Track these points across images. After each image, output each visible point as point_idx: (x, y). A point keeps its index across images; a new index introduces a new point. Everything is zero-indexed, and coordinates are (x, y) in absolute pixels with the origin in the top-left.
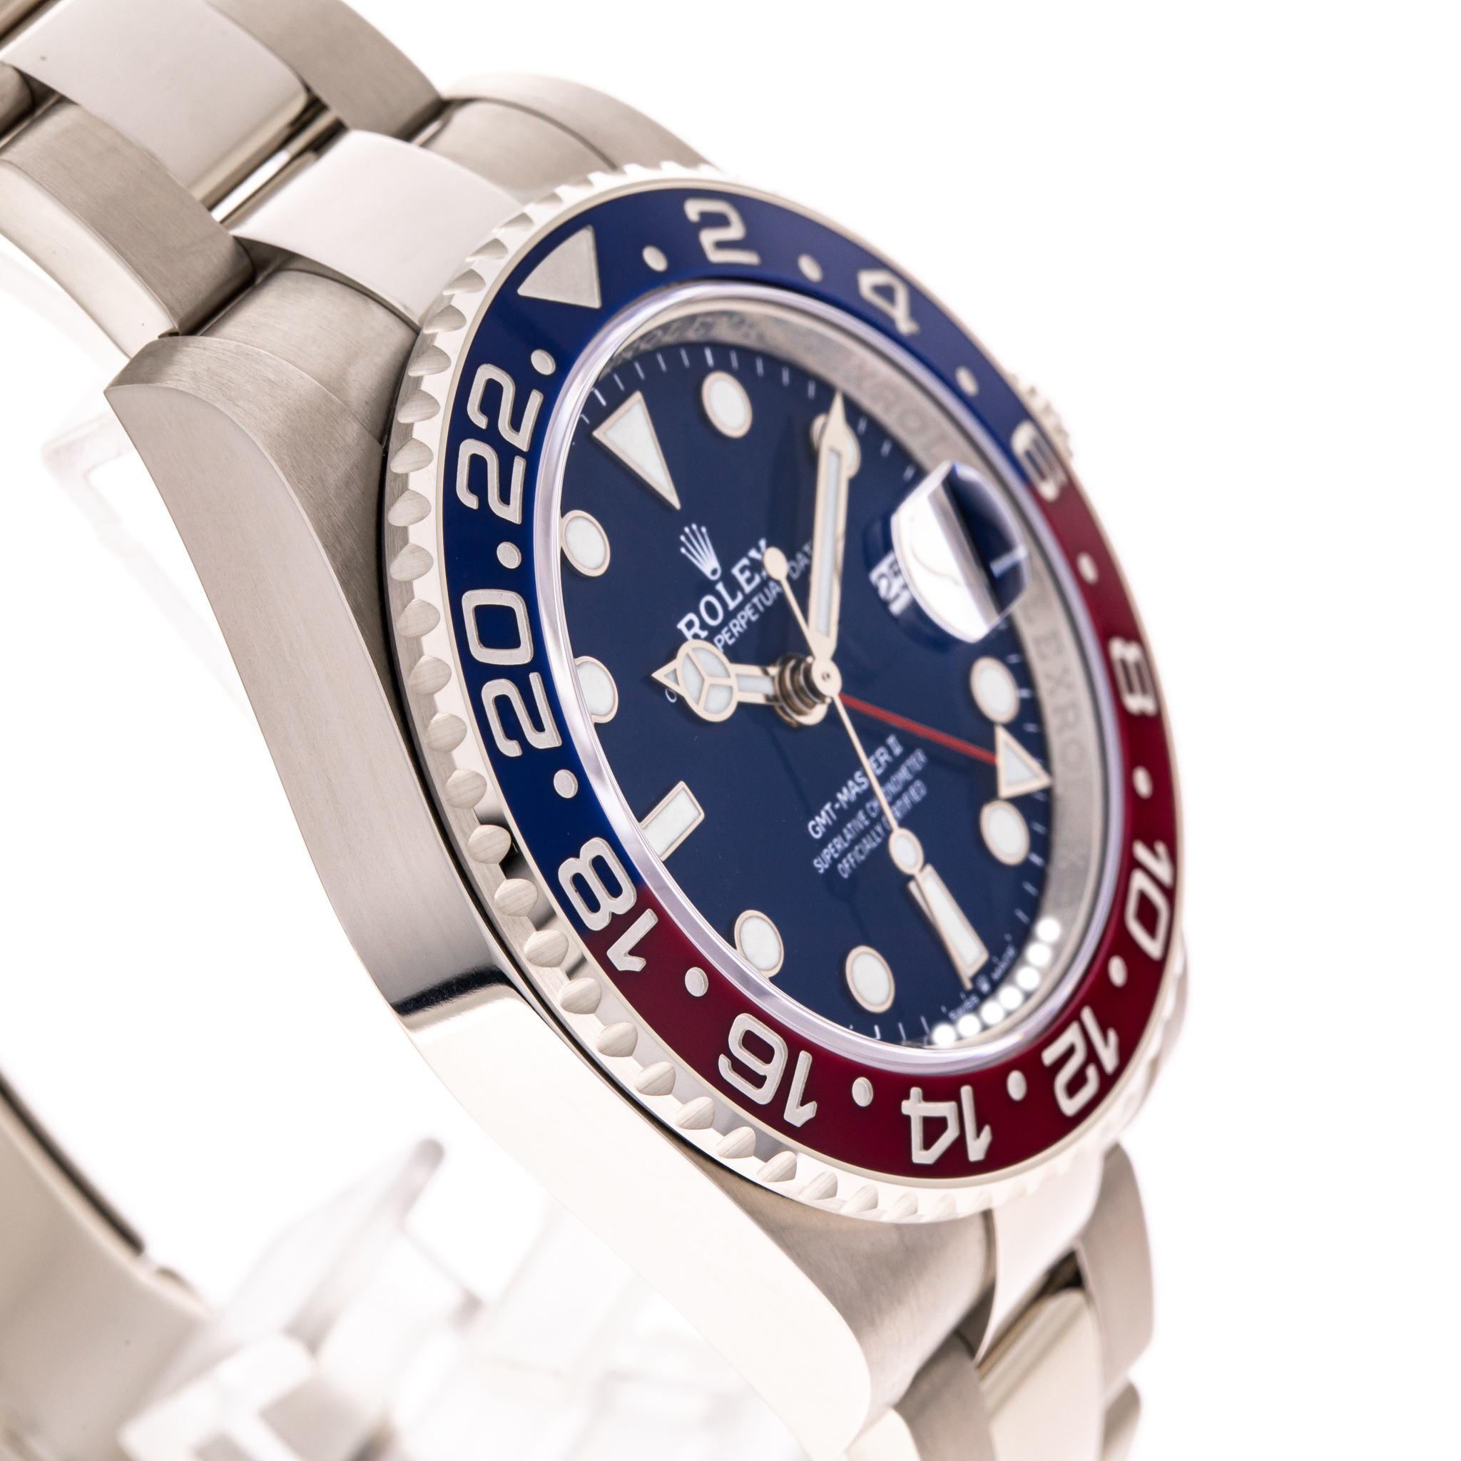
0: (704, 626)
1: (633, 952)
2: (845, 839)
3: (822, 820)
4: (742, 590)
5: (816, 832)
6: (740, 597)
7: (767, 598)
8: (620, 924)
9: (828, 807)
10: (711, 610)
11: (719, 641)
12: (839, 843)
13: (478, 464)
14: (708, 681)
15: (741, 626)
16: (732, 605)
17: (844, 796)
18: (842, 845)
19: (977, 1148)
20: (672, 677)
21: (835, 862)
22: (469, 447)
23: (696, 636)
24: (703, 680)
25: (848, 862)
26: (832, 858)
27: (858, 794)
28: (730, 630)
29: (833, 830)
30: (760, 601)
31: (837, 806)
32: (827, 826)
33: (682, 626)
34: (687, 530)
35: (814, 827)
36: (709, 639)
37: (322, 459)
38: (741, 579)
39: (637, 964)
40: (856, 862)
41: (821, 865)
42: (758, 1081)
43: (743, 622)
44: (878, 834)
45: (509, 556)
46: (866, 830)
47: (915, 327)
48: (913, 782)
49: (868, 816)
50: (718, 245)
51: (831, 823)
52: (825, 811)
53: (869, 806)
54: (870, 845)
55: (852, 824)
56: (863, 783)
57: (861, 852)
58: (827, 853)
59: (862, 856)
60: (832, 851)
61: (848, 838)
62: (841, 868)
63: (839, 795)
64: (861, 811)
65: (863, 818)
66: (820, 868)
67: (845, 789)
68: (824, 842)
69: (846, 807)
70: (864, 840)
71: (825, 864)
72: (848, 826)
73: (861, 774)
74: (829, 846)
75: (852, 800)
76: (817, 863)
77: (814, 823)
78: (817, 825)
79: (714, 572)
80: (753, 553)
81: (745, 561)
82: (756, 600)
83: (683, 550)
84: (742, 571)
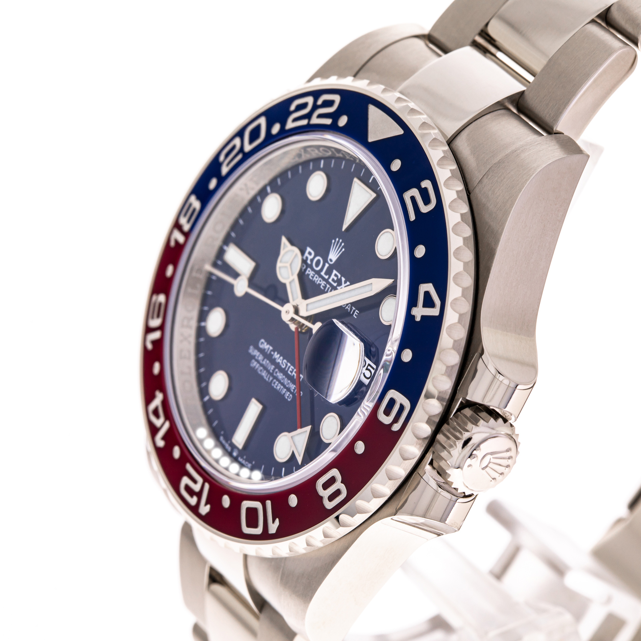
0: (312, 260)
1: (176, 242)
2: (263, 360)
3: (266, 346)
5: (261, 345)
6: (327, 277)
9: (271, 348)
12: (261, 358)
14: (288, 265)
17: (276, 355)
20: (285, 246)
21: (253, 357)
22: (310, 100)
24: (291, 265)
25: (256, 365)
26: (255, 356)
27: (279, 363)
29: (262, 351)
31: (272, 353)
32: (264, 349)
33: (309, 249)
34: (341, 241)
35: (262, 343)
40: (257, 369)
42: (153, 316)
43: (318, 282)
44: (269, 379)
45: (276, 129)
46: (268, 371)
47: (418, 319)
48: (291, 393)
49: (273, 371)
50: (413, 199)
51: (266, 351)
52: (269, 347)
53: (277, 371)
54: (264, 375)
55: (269, 363)
56: (283, 365)
57: (261, 370)
58: (256, 352)
59: (260, 372)
60: (257, 355)
61: (264, 362)
62: (253, 362)
63: (276, 353)
64: (274, 367)
65: (272, 368)
66: (250, 350)
67: (279, 355)
68: (259, 350)
69: (273, 358)
70: (265, 371)
71: (252, 353)
72: (267, 361)
73: (286, 363)
74: (258, 353)
75: (276, 361)
76: (251, 348)
77: (264, 342)
78: (264, 344)
79: (331, 260)
80: (343, 279)
81: (339, 276)
82: (328, 286)
83: (333, 241)
84: (336, 275)
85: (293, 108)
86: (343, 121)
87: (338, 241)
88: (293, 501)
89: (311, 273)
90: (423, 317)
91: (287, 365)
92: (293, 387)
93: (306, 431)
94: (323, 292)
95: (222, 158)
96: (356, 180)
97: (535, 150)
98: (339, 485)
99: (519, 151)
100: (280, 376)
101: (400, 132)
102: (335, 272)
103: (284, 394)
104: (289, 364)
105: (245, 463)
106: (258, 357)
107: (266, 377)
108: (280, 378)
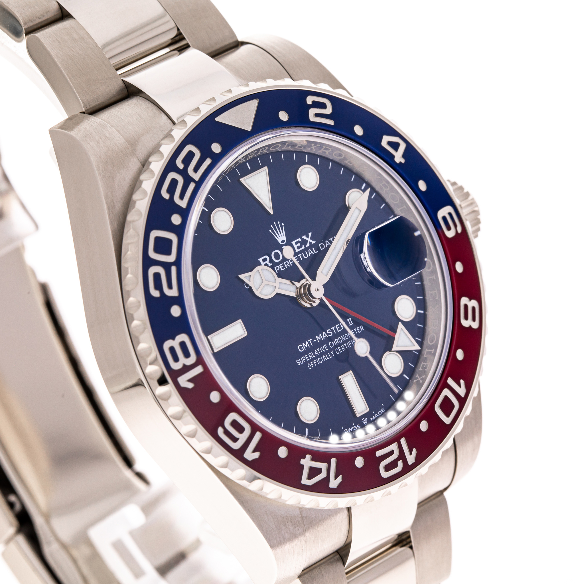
0: (271, 261)
1: (190, 381)
2: (314, 355)
3: (306, 345)
5: (302, 350)
7: (306, 256)
8: (186, 369)
9: (310, 340)
10: (277, 256)
11: (277, 268)
12: (311, 355)
13: (174, 182)
14: (265, 282)
15: (289, 264)
17: (319, 338)
18: (312, 356)
19: (334, 483)
20: (248, 278)
21: (307, 362)
22: (172, 175)
23: (266, 265)
25: (313, 363)
26: (306, 360)
27: (326, 338)
29: (308, 350)
30: (302, 256)
31: (315, 341)
32: (307, 348)
33: (260, 260)
34: (275, 223)
35: (300, 347)
36: (272, 267)
37: (116, 170)
38: (295, 246)
39: (190, 386)
40: (317, 364)
41: (299, 362)
42: (235, 440)
43: (291, 263)
44: (331, 355)
45: (176, 219)
46: (326, 353)
47: (403, 161)
49: (328, 347)
50: (317, 115)
51: (309, 347)
52: (308, 342)
53: (330, 343)
54: (326, 359)
55: (320, 349)
56: (330, 334)
57: (321, 360)
58: (304, 358)
59: (321, 362)
60: (307, 358)
61: (316, 354)
62: (309, 365)
63: (317, 337)
64: (326, 345)
65: (326, 347)
66: (299, 364)
67: (320, 335)
68: (304, 354)
69: (319, 342)
70: (324, 356)
71: (302, 362)
72: (317, 349)
73: (330, 330)
74: (306, 356)
75: (323, 340)
76: (298, 361)
77: (301, 346)
78: (303, 346)
79: (283, 241)
80: (304, 237)
81: (299, 240)
82: (300, 255)
83: (270, 231)
84: (296, 243)
85: (166, 196)
86: (216, 148)
87: (274, 226)
91: (332, 331)
96: (242, 180)
100: (336, 342)
101: (256, 102)
102: (293, 243)
104: (333, 328)
105: (378, 415)
106: (309, 358)
107: (329, 357)
108: (337, 343)
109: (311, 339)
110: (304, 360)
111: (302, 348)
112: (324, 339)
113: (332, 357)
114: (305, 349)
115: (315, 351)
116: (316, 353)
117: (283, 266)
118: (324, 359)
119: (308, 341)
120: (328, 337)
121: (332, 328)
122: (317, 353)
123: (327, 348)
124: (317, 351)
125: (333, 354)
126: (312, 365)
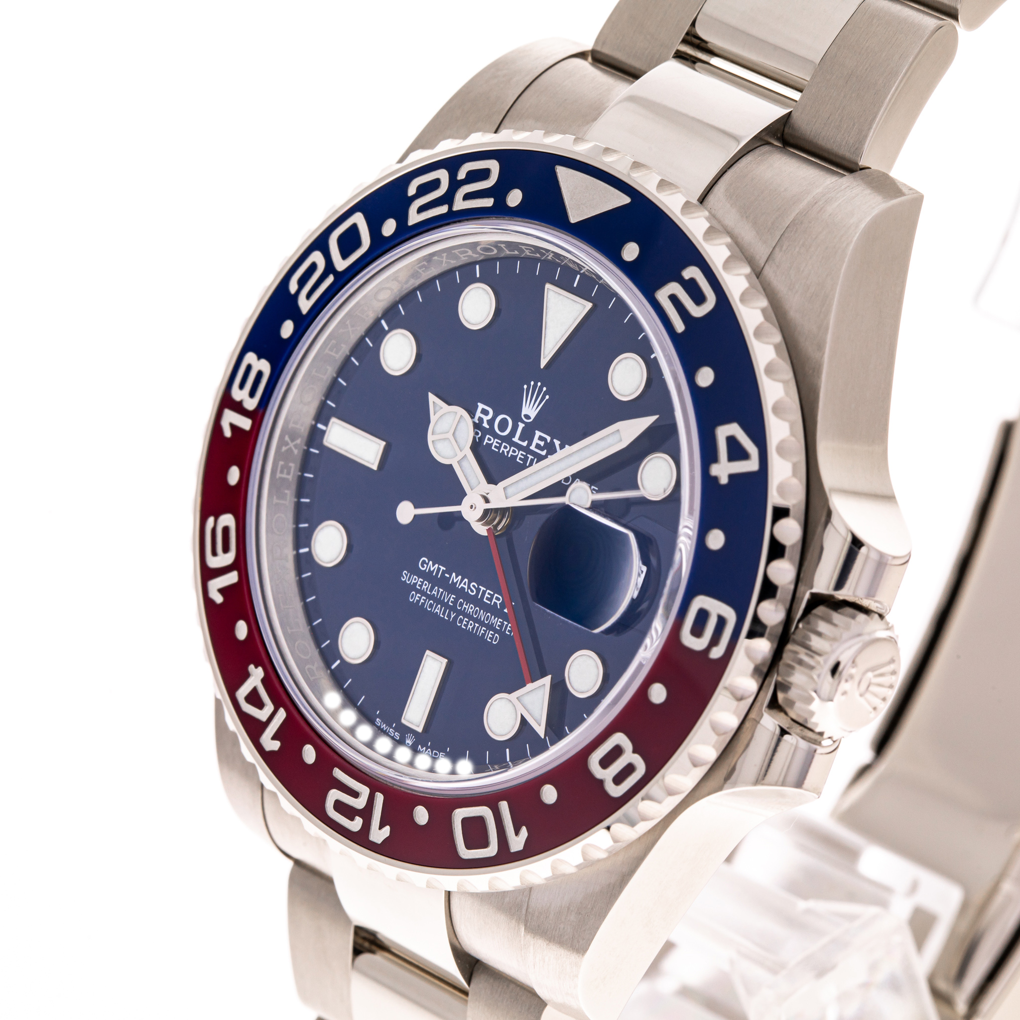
0: (491, 422)
1: (233, 427)
2: (431, 591)
3: (432, 567)
4: (530, 444)
5: (423, 567)
6: (525, 444)
9: (442, 568)
10: (503, 425)
11: (489, 439)
12: (426, 586)
13: (435, 184)
14: (450, 435)
15: (508, 452)
16: (516, 439)
17: (455, 578)
18: (427, 589)
19: (268, 742)
20: (436, 407)
21: (413, 587)
22: (443, 175)
23: (481, 420)
24: (454, 434)
25: (420, 598)
26: (415, 584)
27: (463, 588)
28: (501, 445)
29: (427, 576)
30: (532, 461)
31: (447, 575)
32: (431, 572)
33: (481, 406)
34: (539, 384)
35: (424, 562)
38: (536, 440)
39: (228, 432)
40: (423, 604)
41: (405, 577)
43: (511, 453)
44: (449, 616)
45: (389, 227)
46: (445, 605)
47: (724, 480)
48: (496, 631)
49: (455, 602)
50: (673, 298)
51: (434, 574)
52: (438, 567)
53: (461, 601)
54: (439, 611)
55: (443, 592)
56: (472, 591)
57: (431, 606)
58: (415, 579)
59: (429, 608)
60: (419, 583)
61: (433, 592)
62: (413, 594)
63: (454, 574)
64: (455, 597)
65: (452, 599)
66: (404, 578)
67: (460, 577)
68: (421, 574)
69: (450, 583)
70: (439, 606)
71: (409, 581)
72: (440, 589)
73: (477, 587)
74: (420, 579)
75: (457, 586)
76: (405, 573)
77: (427, 562)
78: (427, 564)
79: (527, 417)
80: (557, 443)
81: (549, 439)
82: (530, 457)
83: (525, 387)
84: (541, 438)
85: (412, 191)
86: (515, 198)
87: (535, 386)
88: (549, 794)
89: (495, 442)
90: (732, 477)
91: (478, 590)
92: (497, 622)
93: (544, 685)
94: (523, 467)
95: (293, 287)
96: (548, 286)
97: (845, 197)
98: (629, 756)
99: (821, 203)
100: (470, 608)
101: (626, 200)
102: (538, 434)
103: (483, 635)
104: (482, 588)
105: (430, 753)
106: (421, 586)
107: (444, 614)
108: (470, 611)
109: (445, 569)
110: (413, 581)
111: (425, 565)
112: (459, 587)
113: (447, 619)
114: (427, 571)
115: (436, 588)
116: (435, 591)
117: (498, 445)
118: (436, 610)
119: (440, 566)
120: (466, 591)
121: (480, 587)
122: (436, 593)
123: (452, 602)
124: (438, 591)
125: (452, 616)
126: (417, 598)
